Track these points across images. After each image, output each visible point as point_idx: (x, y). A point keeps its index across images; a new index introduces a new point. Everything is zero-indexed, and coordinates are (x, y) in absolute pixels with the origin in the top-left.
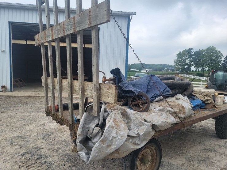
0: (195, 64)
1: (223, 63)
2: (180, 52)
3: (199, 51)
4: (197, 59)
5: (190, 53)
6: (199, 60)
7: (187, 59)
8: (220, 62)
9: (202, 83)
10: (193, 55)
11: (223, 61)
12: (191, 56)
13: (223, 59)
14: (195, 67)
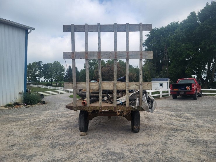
0: (44, 75)
1: (66, 75)
2: (30, 64)
3: (48, 64)
4: (46, 71)
5: (40, 65)
6: (48, 72)
7: (37, 71)
8: (63, 74)
9: (52, 92)
10: (42, 67)
11: (66, 73)
12: (40, 68)
13: (65, 72)
14: (44, 78)
